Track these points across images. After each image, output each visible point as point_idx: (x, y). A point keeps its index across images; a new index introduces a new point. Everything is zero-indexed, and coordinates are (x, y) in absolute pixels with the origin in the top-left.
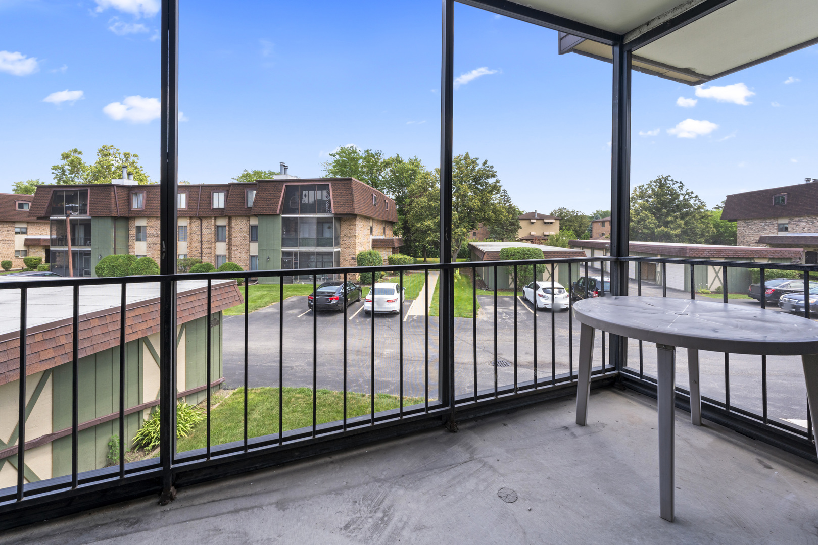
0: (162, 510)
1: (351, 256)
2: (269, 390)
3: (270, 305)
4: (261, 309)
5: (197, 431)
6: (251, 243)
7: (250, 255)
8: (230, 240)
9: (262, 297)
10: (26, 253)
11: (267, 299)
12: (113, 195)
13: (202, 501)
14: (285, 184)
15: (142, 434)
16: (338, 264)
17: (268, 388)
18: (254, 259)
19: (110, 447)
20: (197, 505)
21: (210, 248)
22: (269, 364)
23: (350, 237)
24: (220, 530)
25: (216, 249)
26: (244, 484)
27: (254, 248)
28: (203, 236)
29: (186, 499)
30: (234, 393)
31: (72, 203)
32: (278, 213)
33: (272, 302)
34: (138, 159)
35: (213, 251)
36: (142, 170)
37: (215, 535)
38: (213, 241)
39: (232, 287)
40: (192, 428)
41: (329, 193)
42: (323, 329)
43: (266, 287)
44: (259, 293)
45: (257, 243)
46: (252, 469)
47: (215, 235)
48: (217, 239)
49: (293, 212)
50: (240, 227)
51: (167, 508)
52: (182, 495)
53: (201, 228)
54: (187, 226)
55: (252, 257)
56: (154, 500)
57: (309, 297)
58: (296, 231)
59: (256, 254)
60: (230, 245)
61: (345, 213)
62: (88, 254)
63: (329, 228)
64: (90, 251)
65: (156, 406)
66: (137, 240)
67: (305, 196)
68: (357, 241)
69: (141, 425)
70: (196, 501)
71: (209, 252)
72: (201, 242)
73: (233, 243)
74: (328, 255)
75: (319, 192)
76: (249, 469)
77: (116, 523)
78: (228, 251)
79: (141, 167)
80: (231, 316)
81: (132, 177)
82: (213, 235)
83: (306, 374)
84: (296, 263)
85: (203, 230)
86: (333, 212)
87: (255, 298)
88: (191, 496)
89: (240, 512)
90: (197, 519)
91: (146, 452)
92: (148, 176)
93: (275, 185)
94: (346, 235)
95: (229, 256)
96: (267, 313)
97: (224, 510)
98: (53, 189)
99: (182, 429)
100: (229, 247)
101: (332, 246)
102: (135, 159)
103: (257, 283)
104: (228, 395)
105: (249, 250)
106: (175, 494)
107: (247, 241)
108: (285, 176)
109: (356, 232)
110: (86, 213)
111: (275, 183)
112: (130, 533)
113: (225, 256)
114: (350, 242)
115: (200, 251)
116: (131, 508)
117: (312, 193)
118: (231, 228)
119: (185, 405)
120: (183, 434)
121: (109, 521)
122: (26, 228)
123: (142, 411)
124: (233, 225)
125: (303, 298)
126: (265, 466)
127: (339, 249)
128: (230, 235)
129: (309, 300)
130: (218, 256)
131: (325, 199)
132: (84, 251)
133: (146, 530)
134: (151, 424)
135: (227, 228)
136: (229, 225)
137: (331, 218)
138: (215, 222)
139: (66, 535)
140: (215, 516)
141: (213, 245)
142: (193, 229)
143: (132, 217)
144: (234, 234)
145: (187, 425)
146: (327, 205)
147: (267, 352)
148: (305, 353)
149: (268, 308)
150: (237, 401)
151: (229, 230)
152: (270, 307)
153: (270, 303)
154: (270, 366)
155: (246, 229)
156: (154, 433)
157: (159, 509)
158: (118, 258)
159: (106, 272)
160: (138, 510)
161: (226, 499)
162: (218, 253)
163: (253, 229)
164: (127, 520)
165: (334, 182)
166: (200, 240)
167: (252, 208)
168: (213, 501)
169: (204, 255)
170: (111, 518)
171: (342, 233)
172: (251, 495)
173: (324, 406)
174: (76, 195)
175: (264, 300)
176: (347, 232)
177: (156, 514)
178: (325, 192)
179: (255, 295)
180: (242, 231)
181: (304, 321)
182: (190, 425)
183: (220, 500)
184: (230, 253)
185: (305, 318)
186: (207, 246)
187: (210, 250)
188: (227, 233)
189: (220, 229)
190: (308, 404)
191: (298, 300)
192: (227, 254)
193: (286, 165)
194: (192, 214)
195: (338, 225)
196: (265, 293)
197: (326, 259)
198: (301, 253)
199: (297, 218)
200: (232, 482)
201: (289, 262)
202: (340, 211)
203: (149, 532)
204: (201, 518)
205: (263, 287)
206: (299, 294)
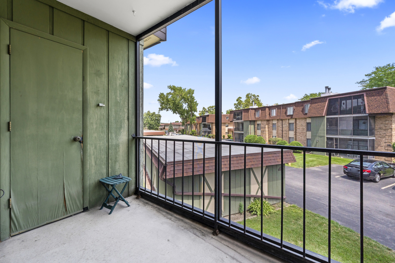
0: (212, 237)
1: (387, 144)
2: (310, 212)
3: (317, 166)
4: (311, 167)
5: (271, 216)
6: (307, 132)
7: (307, 138)
8: (296, 130)
9: (313, 161)
10: (228, 133)
11: (315, 163)
12: (250, 112)
13: (225, 243)
14: (328, 98)
15: (251, 207)
16: (373, 148)
17: (310, 211)
18: (309, 141)
19: (240, 206)
20: (222, 243)
21: (286, 134)
22: (312, 199)
24: (223, 261)
25: (289, 134)
26: (243, 248)
27: (309, 135)
28: (283, 128)
29: (220, 238)
30: (290, 206)
31: (238, 116)
32: (323, 115)
33: (319, 165)
34: (259, 97)
35: (287, 135)
36: (260, 101)
37: (221, 261)
38: (288, 130)
39: (290, 153)
40: (269, 213)
41: (364, 100)
42: (354, 189)
43: (316, 156)
44: (311, 159)
45: (311, 132)
46: (249, 243)
47: (289, 127)
48: (290, 130)
49: (335, 114)
50: (301, 124)
51: (214, 237)
52: (220, 235)
53: (282, 124)
54: (276, 124)
55: (308, 139)
56: (212, 231)
57: (344, 167)
58: (337, 125)
59: (310, 138)
60: (296, 132)
61: (380, 112)
62: (243, 134)
63: (364, 123)
64: (243, 133)
65: (256, 198)
66: (257, 130)
67: (344, 104)
68: (393, 133)
69: (250, 203)
70: (223, 242)
71: (286, 136)
72: (282, 130)
73: (297, 132)
74: (363, 141)
75: (355, 101)
76: (248, 242)
77: (200, 231)
78: (295, 136)
79: (260, 100)
80: (294, 168)
81: (256, 105)
82: (287, 128)
83: (337, 213)
84: (336, 145)
85: (283, 125)
86: (368, 113)
87: (309, 161)
88: (223, 238)
89: (234, 260)
90: (219, 249)
91: (251, 215)
92: (263, 104)
93: (322, 100)
94: (380, 128)
95: (296, 138)
96: (315, 170)
97: (229, 254)
98: (234, 112)
99: (265, 212)
100: (295, 134)
101: (367, 135)
102: (258, 97)
103: (311, 153)
104: (288, 206)
105: (306, 135)
106: (218, 233)
107: (305, 131)
108: (329, 94)
109: (392, 127)
110: (242, 120)
111: (321, 99)
112: (201, 238)
113: (293, 138)
114: (385, 133)
115: (282, 135)
116: (206, 229)
117: (349, 102)
118: (297, 124)
119: (267, 202)
120: (265, 214)
121: (199, 229)
122: (228, 125)
123: (251, 197)
124: (297, 122)
125: (341, 167)
126: (255, 246)
127: (374, 138)
128: (296, 127)
129: (344, 168)
130: (290, 138)
131: (360, 104)
132: (242, 133)
133: (205, 240)
134: (253, 204)
135: (294, 124)
136: (295, 123)
137: (367, 116)
138: (288, 121)
139: (189, 225)
140: (225, 253)
141: (287, 132)
142: (279, 125)
143: (256, 121)
144: (298, 127)
145: (267, 211)
146: (362, 108)
147: (312, 191)
148: (338, 200)
149: (316, 168)
150: (291, 210)
151: (295, 125)
152: (317, 168)
153: (317, 165)
154: (313, 200)
155: (305, 124)
156: (254, 208)
157: (212, 236)
158: (251, 136)
159: (247, 141)
160: (207, 231)
161: (232, 249)
162: (290, 136)
163: (308, 124)
164: (203, 232)
165: (368, 92)
166: (281, 130)
167: (308, 114)
168: (228, 246)
169: (283, 137)
170: (200, 229)
171: (377, 127)
172: (242, 256)
173: (349, 239)
174: (240, 113)
175: (314, 163)
177: (210, 237)
178: (360, 100)
179: (308, 159)
180: (302, 125)
181: (341, 181)
182: (269, 212)
183: (230, 248)
184: (296, 136)
185: (341, 179)
186: (285, 133)
187: (286, 135)
188: (294, 127)
189: (291, 125)
190: (335, 232)
191: (336, 167)
192: (295, 137)
193: (329, 87)
194: (278, 118)
195: (372, 121)
196: (315, 159)
197: (362, 144)
198: (340, 138)
199: (337, 118)
200: (239, 244)
201: (332, 144)
202: (375, 111)
203: (205, 242)
204: (220, 250)
205: (314, 156)
206: (338, 163)
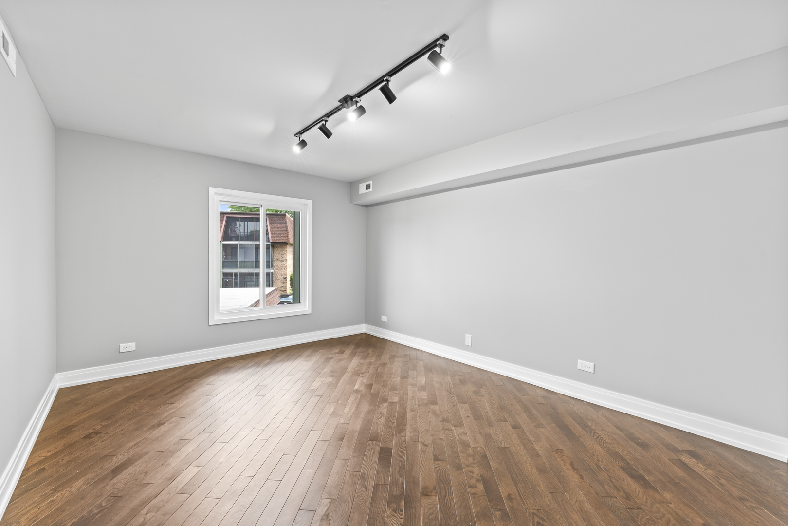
1: (283, 276)
14: (226, 216)
16: (272, 282)
23: (282, 261)
49: (234, 239)
58: (236, 255)
61: (281, 241)
68: (288, 264)
84: (236, 282)
86: (271, 240)
94: (278, 259)
109: (286, 257)
114: (281, 265)
127: (272, 271)
171: (275, 258)
176: (279, 256)
195: (272, 251)
198: (241, 274)
199: (237, 245)
201: (230, 281)
202: (277, 240)
